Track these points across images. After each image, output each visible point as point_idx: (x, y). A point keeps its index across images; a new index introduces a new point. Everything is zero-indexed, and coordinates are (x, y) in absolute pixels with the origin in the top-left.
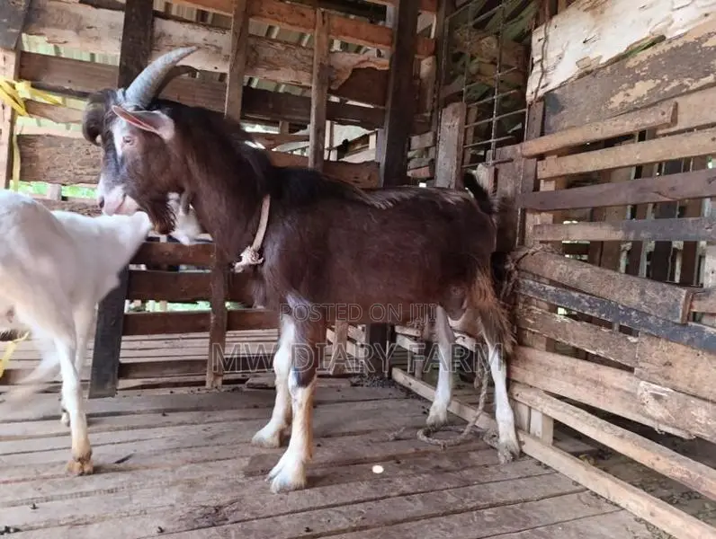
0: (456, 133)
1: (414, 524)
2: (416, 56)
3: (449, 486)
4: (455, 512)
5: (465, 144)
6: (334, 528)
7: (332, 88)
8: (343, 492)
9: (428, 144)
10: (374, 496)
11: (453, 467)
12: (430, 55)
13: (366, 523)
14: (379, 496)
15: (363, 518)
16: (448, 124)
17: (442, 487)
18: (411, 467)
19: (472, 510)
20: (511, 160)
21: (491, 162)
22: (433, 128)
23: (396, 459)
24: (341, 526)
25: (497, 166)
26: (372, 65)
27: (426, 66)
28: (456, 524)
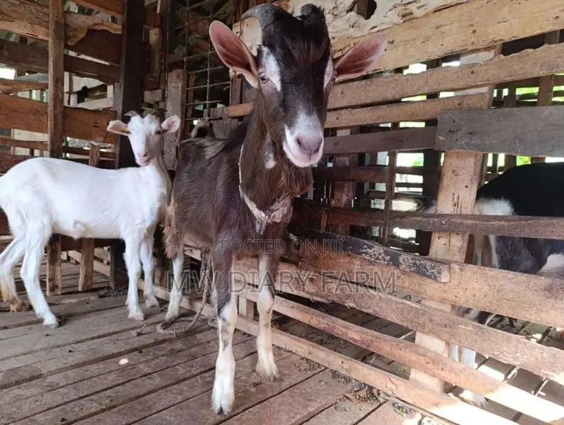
0: (180, 93)
1: (153, 395)
2: (145, 26)
3: (180, 362)
4: (185, 379)
5: (187, 102)
6: (87, 413)
7: (69, 43)
8: (93, 384)
9: (158, 99)
10: (120, 382)
11: (184, 347)
12: (157, 27)
13: (114, 403)
14: (124, 381)
15: (112, 400)
16: (174, 85)
17: (175, 363)
18: (152, 354)
19: (197, 375)
20: (221, 118)
21: (207, 118)
22: (162, 86)
23: (139, 350)
24: (93, 410)
25: (211, 122)
26: (105, 28)
27: (154, 35)
28: (185, 388)
